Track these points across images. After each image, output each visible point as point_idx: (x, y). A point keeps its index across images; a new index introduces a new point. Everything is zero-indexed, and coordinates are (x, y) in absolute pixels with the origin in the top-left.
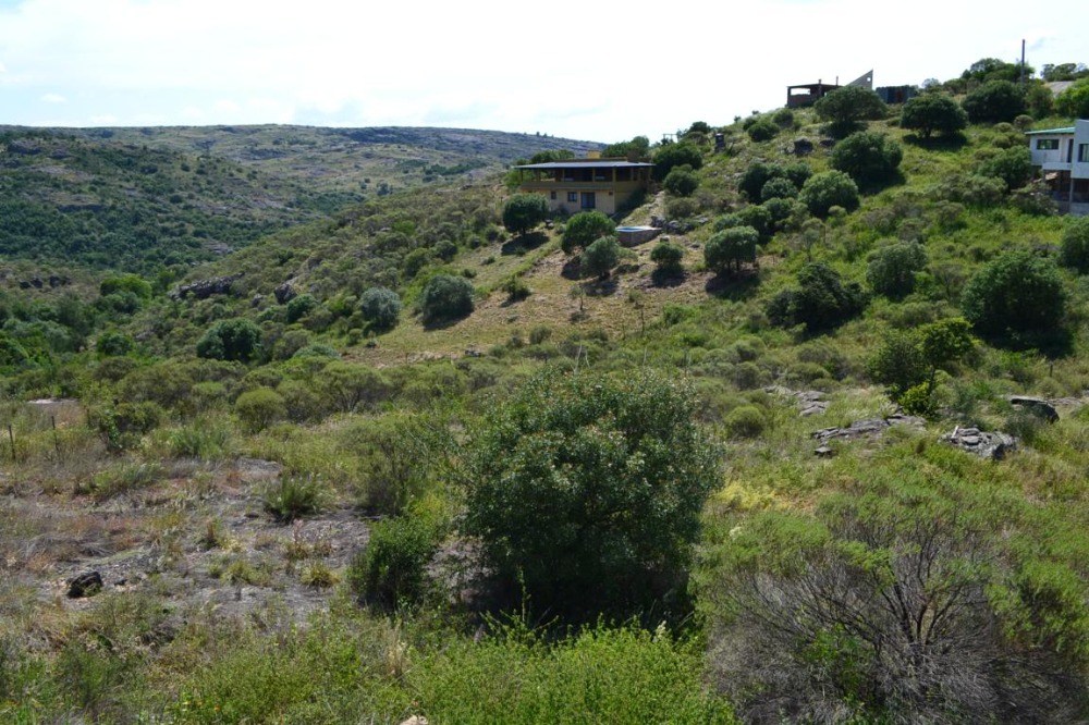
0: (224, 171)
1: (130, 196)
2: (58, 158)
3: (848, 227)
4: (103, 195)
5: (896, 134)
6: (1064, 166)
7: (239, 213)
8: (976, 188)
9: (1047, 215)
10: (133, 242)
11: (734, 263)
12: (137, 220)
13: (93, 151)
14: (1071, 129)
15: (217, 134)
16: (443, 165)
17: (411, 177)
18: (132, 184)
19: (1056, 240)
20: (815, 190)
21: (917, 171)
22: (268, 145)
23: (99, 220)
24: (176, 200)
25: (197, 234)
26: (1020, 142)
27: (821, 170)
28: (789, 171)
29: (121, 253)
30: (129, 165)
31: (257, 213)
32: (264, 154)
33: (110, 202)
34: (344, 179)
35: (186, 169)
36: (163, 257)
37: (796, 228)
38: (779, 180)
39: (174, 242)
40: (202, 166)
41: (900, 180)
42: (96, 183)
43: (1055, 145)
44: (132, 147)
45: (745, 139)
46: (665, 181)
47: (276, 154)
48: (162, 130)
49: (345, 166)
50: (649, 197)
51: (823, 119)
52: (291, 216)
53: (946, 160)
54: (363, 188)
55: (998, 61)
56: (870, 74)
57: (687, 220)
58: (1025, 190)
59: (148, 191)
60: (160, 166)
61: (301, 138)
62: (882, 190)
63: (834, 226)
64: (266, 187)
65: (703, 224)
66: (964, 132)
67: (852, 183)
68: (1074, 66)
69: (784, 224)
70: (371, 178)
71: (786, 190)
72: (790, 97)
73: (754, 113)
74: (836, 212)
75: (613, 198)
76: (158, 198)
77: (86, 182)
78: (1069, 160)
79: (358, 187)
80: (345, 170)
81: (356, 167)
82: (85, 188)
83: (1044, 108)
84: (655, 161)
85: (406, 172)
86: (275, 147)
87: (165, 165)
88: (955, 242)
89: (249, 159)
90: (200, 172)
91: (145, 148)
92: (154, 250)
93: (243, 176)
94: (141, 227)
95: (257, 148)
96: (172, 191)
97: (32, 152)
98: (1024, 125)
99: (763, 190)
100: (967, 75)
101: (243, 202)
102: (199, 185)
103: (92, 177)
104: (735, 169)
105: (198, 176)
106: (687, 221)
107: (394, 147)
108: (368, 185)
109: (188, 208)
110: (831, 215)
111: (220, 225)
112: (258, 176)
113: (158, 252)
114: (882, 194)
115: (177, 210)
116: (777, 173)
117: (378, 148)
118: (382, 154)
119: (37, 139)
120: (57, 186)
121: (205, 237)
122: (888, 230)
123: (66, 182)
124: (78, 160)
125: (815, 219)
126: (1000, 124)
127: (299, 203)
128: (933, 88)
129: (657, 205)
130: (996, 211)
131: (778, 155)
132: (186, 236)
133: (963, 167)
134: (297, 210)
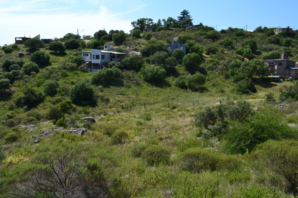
3: (37, 77)
5: (48, 52)
6: (90, 60)
8: (70, 66)
9: (88, 72)
11: (3, 90)
14: (91, 51)
19: (90, 78)
20: (26, 67)
21: (54, 62)
26: (79, 54)
27: (27, 62)
28: (17, 62)
37: (21, 78)
38: (15, 65)
41: (50, 64)
43: (87, 55)
45: (3, 52)
51: (26, 47)
53: (61, 59)
55: (72, 34)
56: (39, 35)
58: (81, 66)
62: (45, 67)
63: (33, 77)
66: (65, 52)
67: (37, 65)
68: (90, 36)
69: (18, 77)
71: (17, 68)
72: (16, 41)
73: (5, 45)
74: (33, 73)
78: (91, 59)
83: (84, 46)
88: (66, 80)
98: (80, 50)
99: (10, 68)
100: (65, 37)
110: (31, 74)
114: (45, 68)
116: (14, 63)
122: (48, 78)
125: (27, 76)
126: (74, 50)
128: (56, 40)
130: (75, 72)
131: (14, 57)
133: (66, 61)
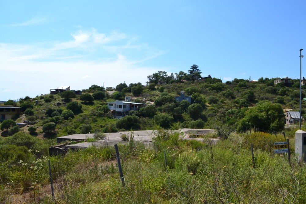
3: (73, 122)
5: (79, 102)
6: (114, 109)
8: (99, 113)
9: (113, 119)
11: (49, 131)
14: (115, 102)
19: (115, 123)
20: (65, 114)
21: (85, 110)
26: (105, 104)
27: (65, 110)
28: (57, 110)
37: (61, 122)
38: (55, 112)
41: (82, 112)
43: (112, 105)
45: (43, 101)
46: (25, 112)
50: (20, 116)
51: (62, 98)
53: (91, 108)
55: (97, 85)
56: (70, 87)
57: (34, 121)
58: (108, 113)
62: (79, 114)
63: (70, 122)
65: (38, 122)
66: (93, 101)
67: (72, 112)
68: (112, 87)
69: (59, 121)
71: (57, 114)
72: (51, 91)
73: (42, 95)
74: (70, 119)
75: (11, 116)
78: (115, 108)
83: (108, 97)
84: (20, 107)
88: (96, 124)
98: (105, 100)
99: (52, 114)
100: (90, 88)
104: (43, 109)
106: (33, 122)
110: (69, 119)
114: (79, 115)
116: (55, 110)
122: (82, 122)
125: (66, 120)
126: (101, 100)
128: (84, 91)
129: (23, 118)
130: (103, 118)
131: (53, 105)
133: (94, 109)
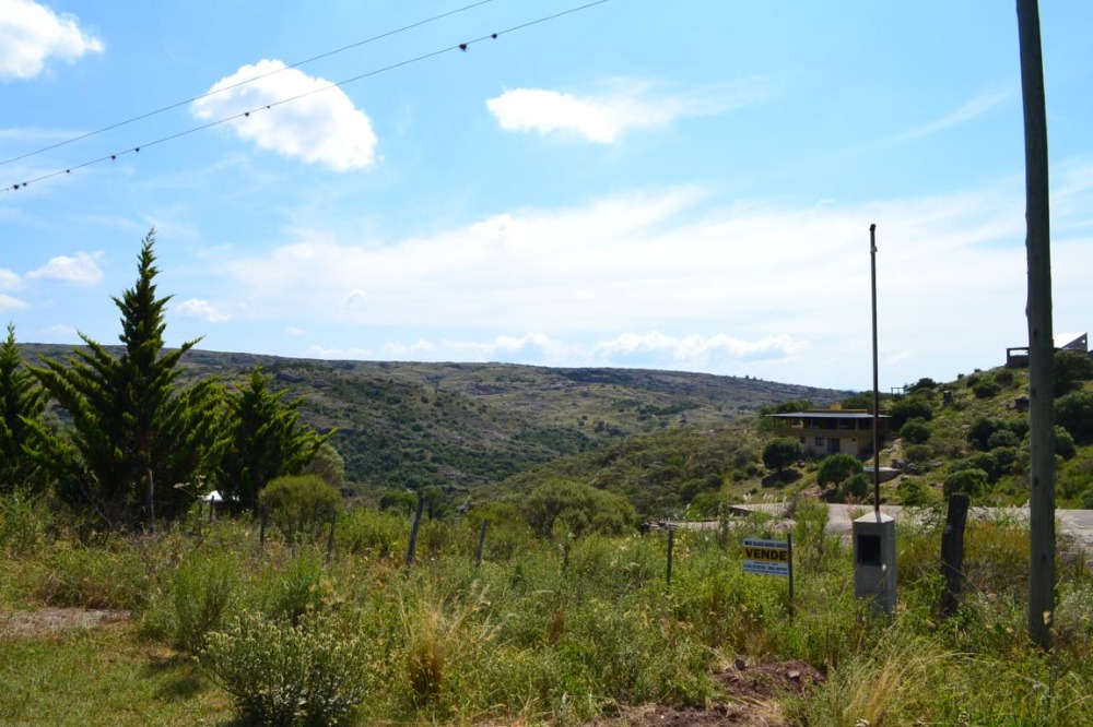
0: (458, 404)
1: (378, 423)
2: (318, 386)
3: (1066, 471)
4: (354, 420)
7: (472, 443)
10: (379, 464)
12: (383, 444)
13: (348, 382)
15: (445, 371)
16: (656, 405)
17: (626, 417)
18: (380, 413)
22: (492, 382)
23: (351, 442)
24: (417, 428)
25: (434, 460)
28: (1011, 424)
29: (368, 473)
30: (377, 395)
31: (487, 443)
32: (487, 390)
33: (361, 428)
34: (563, 415)
35: (425, 401)
36: (404, 479)
37: (1019, 471)
38: (1003, 432)
39: (414, 466)
40: (440, 399)
42: (349, 410)
44: (379, 380)
45: (970, 396)
46: (901, 430)
47: (499, 390)
48: (397, 365)
49: (563, 403)
50: (887, 444)
52: (518, 448)
54: (581, 424)
56: (1085, 336)
57: (924, 463)
59: (394, 420)
60: (404, 398)
61: (522, 376)
64: (494, 420)
65: (937, 467)
67: (1068, 435)
69: (1009, 468)
70: (588, 416)
71: (1009, 440)
72: (1009, 357)
73: (977, 371)
74: (1056, 459)
75: (856, 443)
76: (402, 426)
77: (341, 409)
79: (576, 424)
80: (563, 407)
81: (574, 404)
82: (340, 414)
84: (890, 413)
85: (621, 411)
86: (498, 384)
87: (408, 397)
89: (474, 394)
90: (437, 404)
91: (391, 381)
92: (396, 472)
93: (474, 410)
94: (386, 451)
95: (481, 384)
96: (414, 420)
97: (296, 381)
99: (989, 440)
101: (475, 434)
102: (436, 416)
103: (346, 405)
104: (963, 422)
105: (436, 408)
106: (922, 466)
107: (609, 387)
108: (586, 422)
109: (427, 436)
111: (454, 453)
112: (488, 410)
113: (400, 474)
115: (418, 437)
116: (1001, 426)
117: (594, 388)
118: (598, 394)
119: (301, 370)
120: (317, 411)
121: (441, 463)
123: (324, 408)
124: (335, 389)
127: (524, 436)
129: (895, 450)
131: (1001, 409)
132: (426, 461)
134: (523, 442)
